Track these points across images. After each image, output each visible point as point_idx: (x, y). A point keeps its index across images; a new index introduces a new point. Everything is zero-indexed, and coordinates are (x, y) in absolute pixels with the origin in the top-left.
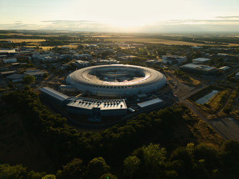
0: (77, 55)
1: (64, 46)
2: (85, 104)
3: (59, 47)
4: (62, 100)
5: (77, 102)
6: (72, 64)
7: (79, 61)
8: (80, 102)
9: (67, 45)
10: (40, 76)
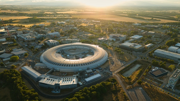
0: (50, 33)
1: (41, 23)
2: (50, 80)
3: (37, 24)
4: (36, 77)
5: (46, 79)
6: (45, 44)
7: (51, 41)
8: (47, 79)
9: (44, 22)
10: (22, 54)
